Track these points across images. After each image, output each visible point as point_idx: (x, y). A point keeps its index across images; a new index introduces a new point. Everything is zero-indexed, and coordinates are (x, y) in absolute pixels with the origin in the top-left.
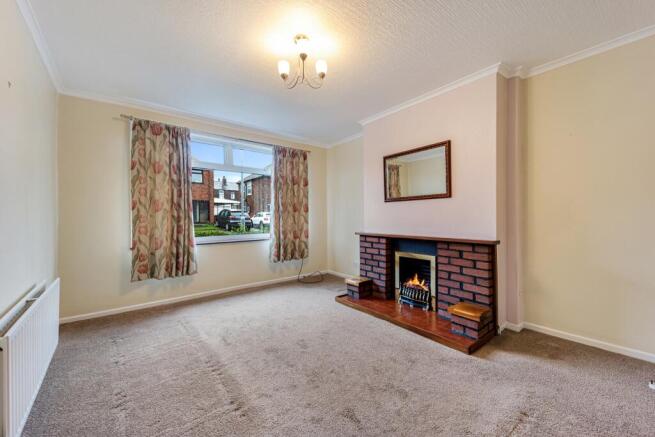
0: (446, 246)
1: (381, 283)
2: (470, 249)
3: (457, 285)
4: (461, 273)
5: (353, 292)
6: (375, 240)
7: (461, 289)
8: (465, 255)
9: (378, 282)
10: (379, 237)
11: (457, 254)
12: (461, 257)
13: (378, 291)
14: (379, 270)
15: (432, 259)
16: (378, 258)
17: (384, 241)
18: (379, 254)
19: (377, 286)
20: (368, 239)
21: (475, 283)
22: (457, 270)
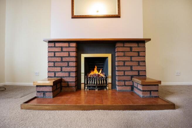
0: (122, 45)
1: (71, 80)
2: (136, 45)
3: (129, 68)
4: (131, 61)
5: (44, 93)
6: (66, 45)
7: (132, 70)
8: (134, 49)
9: (67, 79)
10: (69, 42)
11: (128, 49)
12: (131, 51)
13: (68, 86)
14: (68, 69)
15: (109, 56)
16: (68, 59)
17: (74, 45)
18: (69, 56)
19: (68, 82)
20: (57, 45)
21: (139, 65)
22: (128, 59)
